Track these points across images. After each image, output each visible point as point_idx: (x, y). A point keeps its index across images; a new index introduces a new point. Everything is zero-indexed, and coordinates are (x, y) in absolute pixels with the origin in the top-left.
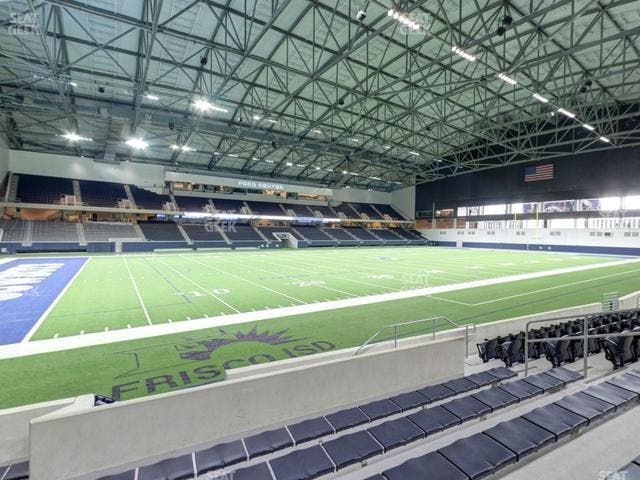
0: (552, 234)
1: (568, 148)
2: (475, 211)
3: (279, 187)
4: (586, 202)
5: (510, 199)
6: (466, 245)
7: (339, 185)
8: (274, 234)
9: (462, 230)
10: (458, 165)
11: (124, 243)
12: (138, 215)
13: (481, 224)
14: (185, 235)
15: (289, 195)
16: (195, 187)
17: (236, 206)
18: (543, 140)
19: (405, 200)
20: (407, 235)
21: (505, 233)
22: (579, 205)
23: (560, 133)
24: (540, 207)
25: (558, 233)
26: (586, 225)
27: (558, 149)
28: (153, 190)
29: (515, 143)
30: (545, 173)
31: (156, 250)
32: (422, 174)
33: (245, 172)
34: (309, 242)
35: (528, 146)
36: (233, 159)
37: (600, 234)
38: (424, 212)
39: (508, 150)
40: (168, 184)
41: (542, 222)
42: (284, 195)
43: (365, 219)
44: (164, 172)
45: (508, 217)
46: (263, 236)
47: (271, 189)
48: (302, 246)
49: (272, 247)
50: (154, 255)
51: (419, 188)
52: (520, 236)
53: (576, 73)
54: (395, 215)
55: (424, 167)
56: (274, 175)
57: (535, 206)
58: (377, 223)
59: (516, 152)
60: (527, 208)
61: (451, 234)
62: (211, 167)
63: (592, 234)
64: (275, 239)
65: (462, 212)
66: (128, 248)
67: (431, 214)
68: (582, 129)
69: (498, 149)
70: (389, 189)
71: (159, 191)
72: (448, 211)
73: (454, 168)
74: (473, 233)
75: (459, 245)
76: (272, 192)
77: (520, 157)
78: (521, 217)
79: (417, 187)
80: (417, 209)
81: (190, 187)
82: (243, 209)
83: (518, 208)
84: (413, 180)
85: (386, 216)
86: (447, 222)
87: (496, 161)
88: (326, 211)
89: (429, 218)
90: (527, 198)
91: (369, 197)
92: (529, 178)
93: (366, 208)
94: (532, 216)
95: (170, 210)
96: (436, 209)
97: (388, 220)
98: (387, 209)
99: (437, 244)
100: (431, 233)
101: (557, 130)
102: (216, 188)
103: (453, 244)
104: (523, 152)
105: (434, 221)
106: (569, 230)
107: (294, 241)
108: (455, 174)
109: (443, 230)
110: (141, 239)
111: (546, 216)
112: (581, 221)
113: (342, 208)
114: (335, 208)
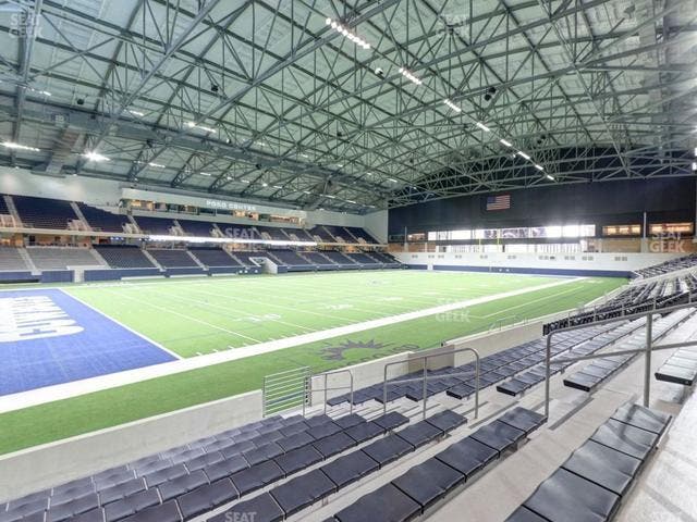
0: (509, 257)
1: (522, 183)
2: (443, 235)
3: (252, 208)
4: (535, 229)
5: (473, 226)
6: (436, 268)
7: (312, 207)
8: (251, 259)
9: (431, 254)
10: (429, 192)
11: (86, 272)
12: (93, 238)
13: (449, 248)
14: (154, 261)
15: (261, 217)
16: (157, 206)
17: (205, 228)
18: (501, 175)
19: (378, 224)
20: (379, 259)
21: (470, 256)
22: (531, 232)
23: (516, 171)
24: (500, 233)
25: (514, 257)
26: (536, 250)
27: (514, 183)
28: (107, 209)
29: (480, 176)
30: (503, 203)
31: (123, 279)
32: (396, 199)
33: (213, 190)
34: (289, 267)
35: (489, 179)
36: (206, 177)
37: (546, 258)
38: (396, 237)
39: (473, 181)
40: (125, 202)
41: (501, 246)
42: (256, 216)
43: (340, 242)
44: (120, 188)
45: (473, 242)
46: (239, 261)
47: (242, 210)
48: (281, 271)
49: (251, 272)
50: (122, 284)
51: (392, 212)
52: (484, 260)
53: (530, 121)
54: (369, 238)
55: (398, 193)
56: (243, 195)
57: (495, 233)
58: (350, 247)
59: (480, 183)
60: (487, 234)
61: (422, 257)
62: (174, 185)
63: (541, 258)
64: (252, 264)
65: (432, 236)
66: (91, 277)
67: (403, 238)
68: (533, 168)
69: (465, 180)
70: (362, 212)
71: (115, 211)
72: (418, 236)
73: (425, 195)
74: (443, 256)
75: (430, 267)
76: (243, 214)
77: (483, 188)
78: (485, 242)
79: (390, 211)
80: (389, 233)
81: (150, 206)
82: (214, 232)
83: (480, 234)
84: (386, 204)
85: (360, 239)
86: (417, 246)
87: (462, 190)
88: (301, 233)
89: (402, 241)
90: (487, 225)
91: (343, 220)
92: (490, 207)
93: (339, 231)
94: (494, 241)
96: (409, 233)
97: (362, 243)
98: (359, 233)
99: (409, 267)
100: (405, 256)
101: (514, 167)
102: (181, 208)
103: (424, 267)
104: (486, 184)
105: (406, 244)
106: (523, 254)
107: (273, 267)
108: (425, 200)
109: (415, 254)
110: (104, 266)
111: (504, 242)
112: (532, 246)
113: (317, 231)
114: (310, 231)
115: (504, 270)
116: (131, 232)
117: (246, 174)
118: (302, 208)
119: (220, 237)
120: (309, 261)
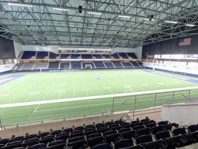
3: (92, 49)
6: (156, 69)
7: (114, 47)
9: (155, 64)
11: (42, 69)
15: (96, 51)
19: (139, 51)
21: (168, 66)
28: (55, 53)
30: (187, 42)
33: (81, 45)
38: (144, 56)
42: (94, 52)
43: (121, 59)
52: (175, 68)
58: (126, 60)
62: (71, 45)
65: (156, 56)
72: (152, 56)
74: (159, 65)
75: (154, 69)
76: (90, 51)
79: (143, 46)
80: (142, 55)
85: (130, 57)
88: (107, 56)
91: (126, 50)
92: (181, 44)
93: (124, 55)
95: (58, 59)
97: (130, 59)
99: (147, 68)
100: (146, 64)
102: (73, 51)
103: (152, 69)
105: (147, 59)
109: (149, 63)
114: (112, 55)
115: (183, 74)
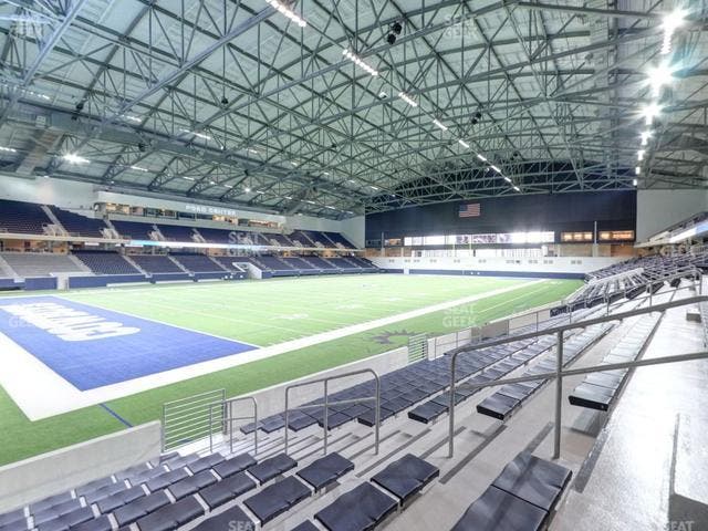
0: (480, 261)
1: (490, 192)
2: (418, 241)
3: (231, 213)
4: (502, 235)
5: (447, 232)
6: (412, 272)
7: (292, 212)
8: (234, 264)
9: (407, 258)
10: (407, 199)
11: (70, 278)
12: (70, 243)
13: (424, 252)
14: (138, 268)
15: (241, 222)
16: (134, 210)
17: (184, 233)
18: (472, 186)
19: (356, 229)
20: (357, 263)
21: (443, 261)
22: (500, 238)
23: (487, 181)
24: (471, 239)
25: (485, 261)
26: (503, 254)
27: (485, 192)
29: (454, 186)
30: (473, 211)
31: (109, 285)
32: (375, 205)
33: (191, 195)
34: (273, 272)
35: (462, 188)
37: (513, 261)
38: (373, 242)
39: (447, 190)
40: (100, 205)
41: (472, 251)
42: (235, 221)
43: (319, 247)
44: (94, 191)
45: (447, 247)
46: (223, 267)
47: (221, 215)
48: (266, 276)
49: (237, 278)
50: (108, 290)
51: (368, 218)
52: (457, 264)
54: (347, 244)
55: (376, 199)
56: (222, 200)
57: (466, 238)
58: (328, 252)
59: (454, 192)
60: (459, 239)
61: (398, 262)
62: (151, 188)
63: (508, 262)
64: (237, 269)
65: (408, 241)
67: (380, 243)
68: (503, 180)
69: (440, 189)
70: (337, 217)
72: (394, 241)
73: (401, 202)
74: (418, 261)
75: (406, 271)
76: (223, 218)
77: (456, 196)
78: (458, 247)
80: (366, 239)
81: (126, 210)
82: (195, 237)
83: (452, 239)
84: (363, 210)
85: (338, 244)
86: (394, 251)
87: (437, 198)
88: (280, 238)
89: (378, 246)
90: (459, 232)
91: (321, 225)
92: (462, 214)
93: (317, 236)
94: (465, 247)
96: (385, 238)
97: (341, 248)
98: (337, 238)
99: (387, 271)
100: (382, 261)
101: (483, 179)
102: (159, 213)
103: (401, 271)
104: (460, 193)
105: (383, 249)
106: (492, 259)
107: (257, 272)
108: (402, 207)
109: (391, 258)
110: (87, 273)
111: (476, 247)
112: (500, 251)
113: (296, 235)
114: (289, 236)
115: (475, 273)
116: (111, 237)
117: (230, 179)
118: (281, 212)
119: (202, 242)
120: (292, 266)
